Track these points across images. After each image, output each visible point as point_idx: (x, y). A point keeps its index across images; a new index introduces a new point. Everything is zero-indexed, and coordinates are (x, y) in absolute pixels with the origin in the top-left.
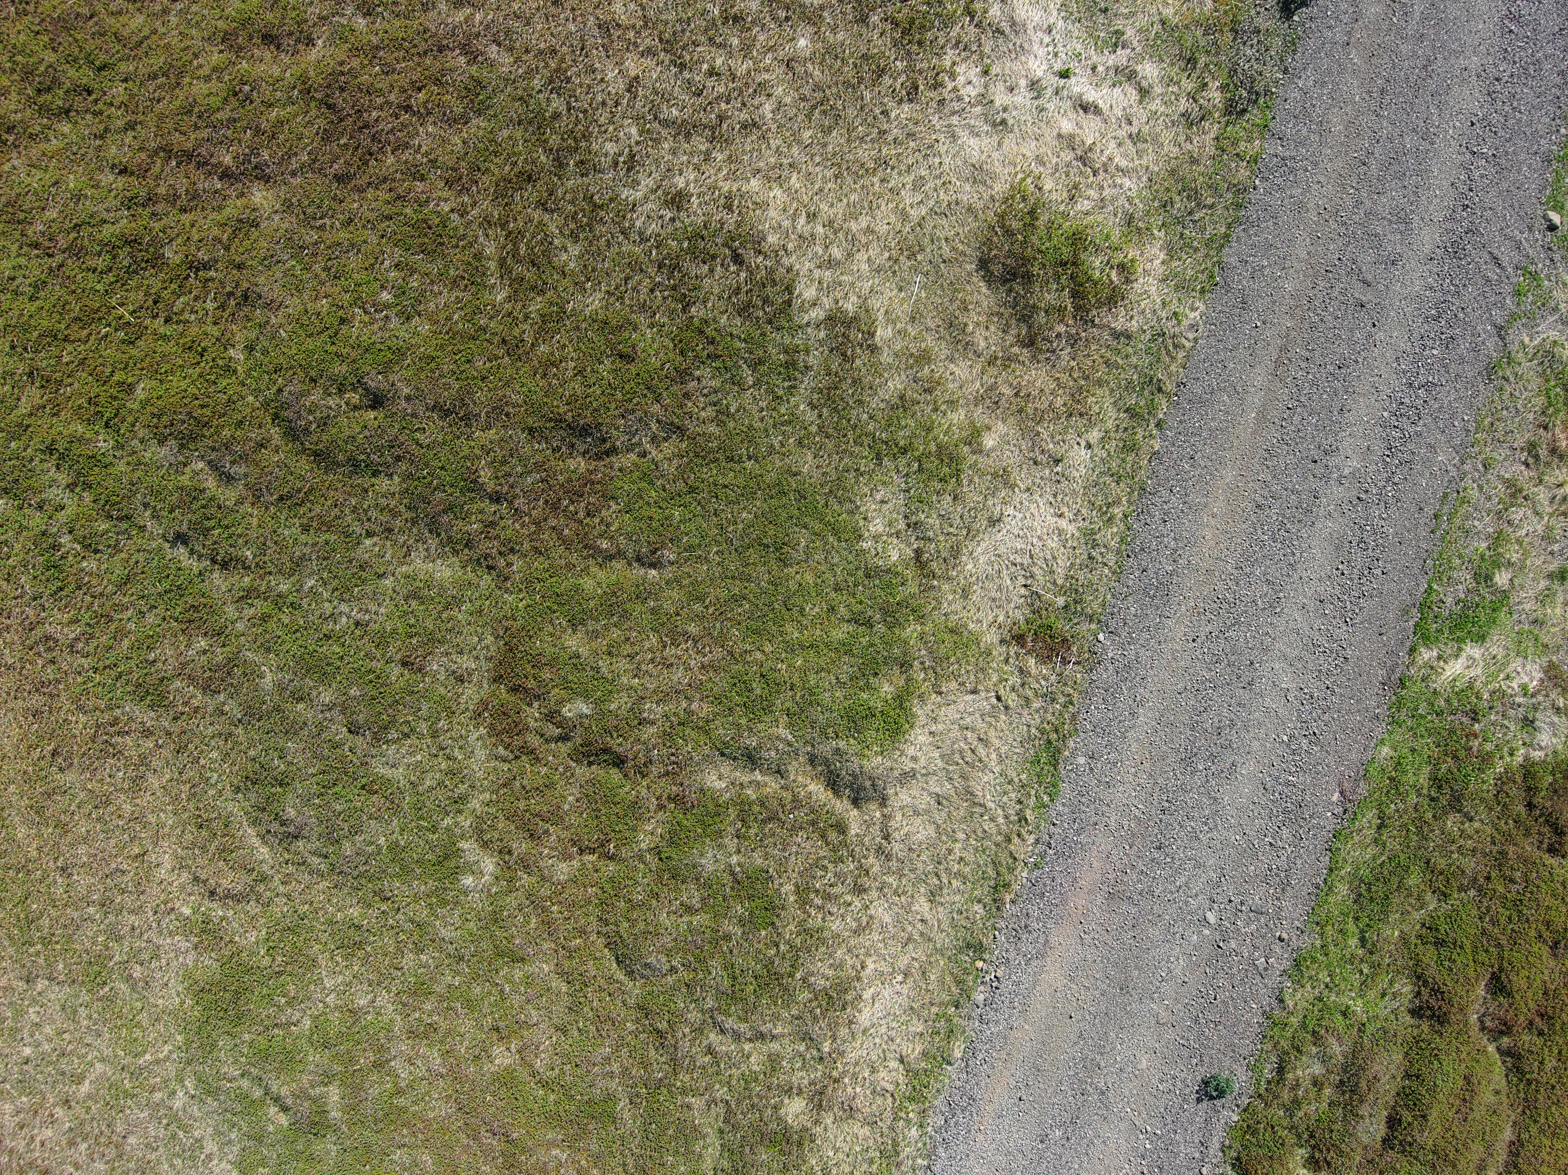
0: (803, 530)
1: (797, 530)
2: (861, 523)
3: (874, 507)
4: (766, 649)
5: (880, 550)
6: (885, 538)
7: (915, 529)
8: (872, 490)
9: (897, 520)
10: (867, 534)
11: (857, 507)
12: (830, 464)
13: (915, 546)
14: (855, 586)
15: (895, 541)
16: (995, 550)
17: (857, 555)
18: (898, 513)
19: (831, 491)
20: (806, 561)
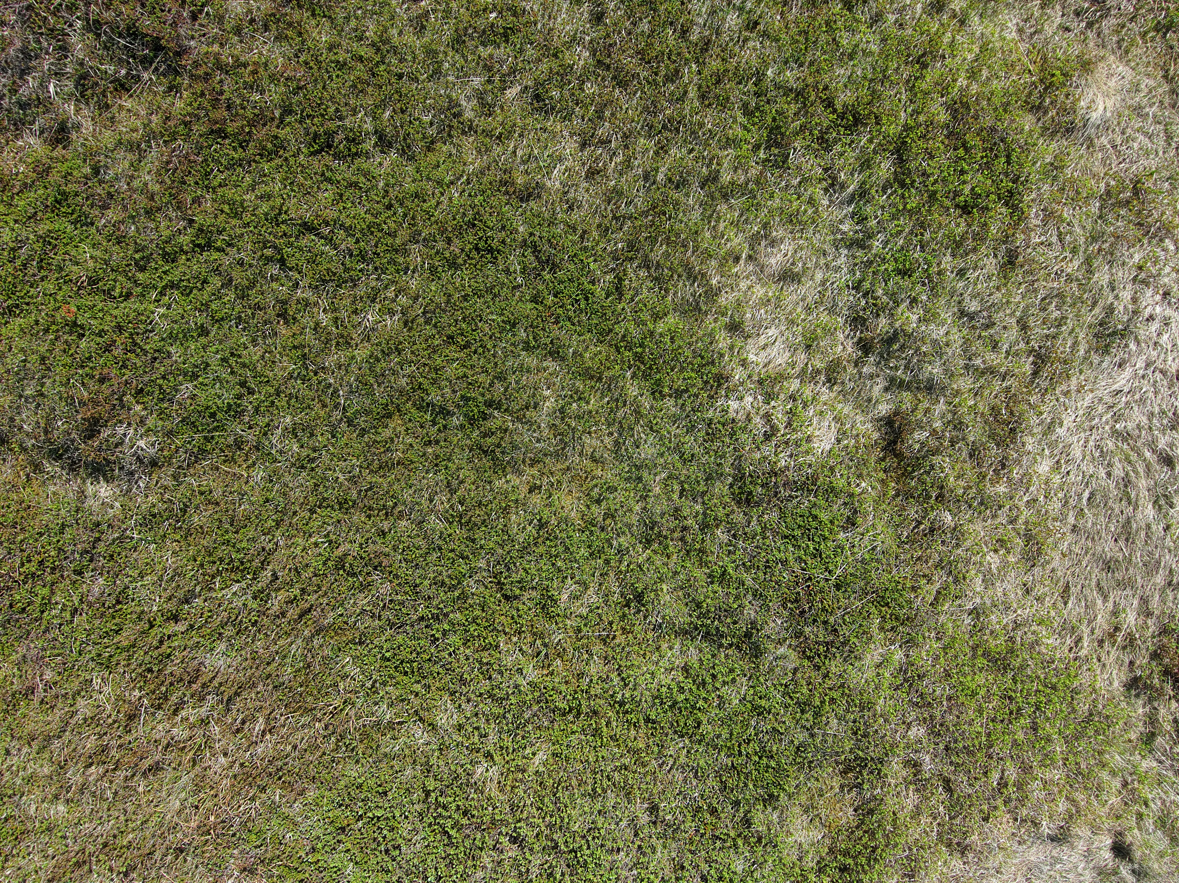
0: (550, 364)
1: (531, 361)
2: (723, 341)
3: (759, 291)
4: (442, 720)
5: (780, 418)
6: (794, 385)
7: (885, 357)
8: (754, 240)
9: (830, 332)
10: (739, 374)
11: (712, 294)
12: (628, 164)
13: (884, 409)
14: (704, 527)
15: (826, 394)
16: (1117, 418)
17: (711, 436)
18: (832, 311)
19: (631, 246)
20: (558, 455)
